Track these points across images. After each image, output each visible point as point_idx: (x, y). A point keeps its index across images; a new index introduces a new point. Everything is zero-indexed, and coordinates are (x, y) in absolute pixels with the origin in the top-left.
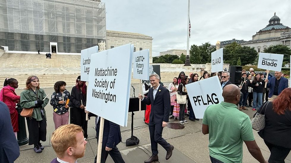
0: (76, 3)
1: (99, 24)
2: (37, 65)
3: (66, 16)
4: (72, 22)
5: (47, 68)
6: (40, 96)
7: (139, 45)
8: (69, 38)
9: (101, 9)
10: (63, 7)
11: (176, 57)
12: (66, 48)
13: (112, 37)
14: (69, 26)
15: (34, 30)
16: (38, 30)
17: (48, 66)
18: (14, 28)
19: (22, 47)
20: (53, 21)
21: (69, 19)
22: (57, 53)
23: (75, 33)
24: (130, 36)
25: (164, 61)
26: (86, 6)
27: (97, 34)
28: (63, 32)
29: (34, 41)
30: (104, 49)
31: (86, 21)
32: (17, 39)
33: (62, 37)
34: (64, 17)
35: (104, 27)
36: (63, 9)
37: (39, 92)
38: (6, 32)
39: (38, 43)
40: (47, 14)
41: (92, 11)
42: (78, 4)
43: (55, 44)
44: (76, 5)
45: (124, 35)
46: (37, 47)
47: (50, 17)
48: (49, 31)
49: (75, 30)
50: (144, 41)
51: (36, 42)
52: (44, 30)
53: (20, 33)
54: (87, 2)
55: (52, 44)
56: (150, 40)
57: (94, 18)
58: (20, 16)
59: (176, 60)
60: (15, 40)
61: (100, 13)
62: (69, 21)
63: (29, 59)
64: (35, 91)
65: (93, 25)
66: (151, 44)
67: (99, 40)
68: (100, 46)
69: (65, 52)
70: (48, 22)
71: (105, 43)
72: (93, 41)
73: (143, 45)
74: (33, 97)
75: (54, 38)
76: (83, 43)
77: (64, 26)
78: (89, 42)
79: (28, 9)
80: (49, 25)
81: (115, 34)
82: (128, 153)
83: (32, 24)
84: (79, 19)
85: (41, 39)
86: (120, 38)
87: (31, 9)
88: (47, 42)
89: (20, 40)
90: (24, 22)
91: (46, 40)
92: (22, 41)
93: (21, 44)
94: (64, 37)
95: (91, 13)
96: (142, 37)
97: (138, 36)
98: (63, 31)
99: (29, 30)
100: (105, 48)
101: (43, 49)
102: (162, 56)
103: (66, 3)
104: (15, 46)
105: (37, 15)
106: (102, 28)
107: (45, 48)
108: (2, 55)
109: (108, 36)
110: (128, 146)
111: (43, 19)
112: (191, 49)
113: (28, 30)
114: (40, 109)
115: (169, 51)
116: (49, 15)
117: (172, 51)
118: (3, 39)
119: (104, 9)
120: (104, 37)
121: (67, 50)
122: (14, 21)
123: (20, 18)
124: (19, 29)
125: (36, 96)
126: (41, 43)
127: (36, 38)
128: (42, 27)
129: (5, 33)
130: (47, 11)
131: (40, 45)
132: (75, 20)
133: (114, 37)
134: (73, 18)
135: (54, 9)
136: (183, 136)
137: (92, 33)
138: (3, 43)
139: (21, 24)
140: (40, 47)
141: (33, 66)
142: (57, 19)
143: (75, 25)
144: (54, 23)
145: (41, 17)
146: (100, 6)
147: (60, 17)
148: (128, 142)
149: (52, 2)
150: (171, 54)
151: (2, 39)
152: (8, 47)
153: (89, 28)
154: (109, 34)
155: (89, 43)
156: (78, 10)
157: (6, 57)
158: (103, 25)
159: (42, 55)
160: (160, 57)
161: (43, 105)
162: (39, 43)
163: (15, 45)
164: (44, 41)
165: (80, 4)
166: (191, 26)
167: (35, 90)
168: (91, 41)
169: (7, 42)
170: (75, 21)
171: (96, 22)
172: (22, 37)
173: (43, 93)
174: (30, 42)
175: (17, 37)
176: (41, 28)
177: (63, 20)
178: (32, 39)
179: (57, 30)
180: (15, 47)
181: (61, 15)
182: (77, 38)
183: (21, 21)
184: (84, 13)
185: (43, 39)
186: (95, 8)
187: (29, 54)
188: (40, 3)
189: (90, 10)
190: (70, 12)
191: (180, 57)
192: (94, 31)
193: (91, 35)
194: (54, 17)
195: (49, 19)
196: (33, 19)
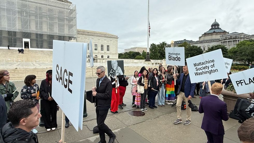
0: (49, 4)
1: (71, 23)
2: (9, 59)
3: (39, 15)
4: (45, 21)
5: (19, 63)
6: (9, 90)
7: (107, 43)
8: (41, 35)
9: (72, 10)
10: (36, 6)
11: (138, 54)
12: (39, 44)
13: (82, 35)
14: (42, 24)
15: (6, 27)
16: (11, 27)
17: (20, 61)
20: (26, 19)
21: (42, 18)
22: (30, 49)
23: (48, 31)
24: (98, 34)
25: (128, 57)
26: (58, 7)
27: (68, 32)
28: (36, 30)
29: (7, 37)
31: (58, 20)
33: (35, 34)
34: (36, 16)
35: (75, 26)
36: (36, 8)
37: (9, 85)
40: (21, 13)
41: (63, 11)
42: (50, 4)
43: (28, 40)
44: (49, 5)
45: (93, 34)
46: (9, 42)
47: (23, 15)
48: (22, 28)
50: (111, 40)
51: (9, 38)
52: (17, 27)
54: (59, 3)
55: (25, 40)
56: (116, 39)
57: (65, 17)
59: (138, 56)
61: (72, 13)
62: (42, 19)
63: (2, 54)
64: (5, 85)
65: (65, 24)
66: (117, 42)
67: (70, 38)
69: (38, 48)
70: (21, 19)
71: (75, 40)
72: (65, 38)
73: (110, 42)
74: (3, 91)
75: (27, 35)
77: (37, 24)
78: (61, 39)
79: (2, 7)
80: (22, 22)
81: (85, 33)
82: (95, 140)
83: (5, 21)
84: (52, 18)
85: (14, 35)
86: (89, 36)
87: (4, 7)
88: (20, 38)
91: (18, 36)
94: (37, 34)
95: (62, 13)
96: (109, 36)
97: (105, 35)
98: (36, 28)
99: (2, 26)
101: (16, 44)
102: (126, 53)
103: (39, 3)
105: (11, 13)
106: (73, 27)
107: (18, 44)
109: (79, 34)
110: (95, 133)
111: (16, 17)
112: (151, 47)
114: (9, 102)
115: (133, 49)
116: (22, 13)
117: (135, 48)
119: (75, 10)
120: (75, 35)
121: (39, 46)
125: (5, 90)
126: (14, 39)
127: (9, 34)
128: (15, 23)
130: (20, 10)
131: (13, 41)
132: (47, 19)
133: (84, 36)
134: (45, 17)
135: (27, 8)
136: (144, 122)
137: (64, 31)
141: (5, 60)
142: (30, 17)
143: (47, 23)
144: (27, 21)
145: (15, 15)
146: (72, 7)
147: (33, 15)
148: (95, 129)
149: (25, 2)
150: (134, 51)
153: (61, 26)
154: (79, 32)
156: (50, 10)
158: (74, 24)
159: (14, 50)
160: (125, 54)
161: (12, 98)
162: (12, 39)
164: (17, 37)
165: (52, 5)
166: (150, 28)
167: (5, 83)
170: (47, 20)
171: (68, 22)
173: (13, 87)
174: (3, 38)
176: (14, 25)
177: (35, 18)
178: (5, 35)
179: (30, 27)
181: (34, 14)
182: (49, 35)
184: (56, 13)
185: (16, 35)
186: (66, 9)
188: (13, 2)
189: (62, 11)
190: (43, 11)
191: (141, 53)
192: (66, 29)
193: (63, 33)
194: (27, 16)
195: (22, 17)
196: (6, 16)
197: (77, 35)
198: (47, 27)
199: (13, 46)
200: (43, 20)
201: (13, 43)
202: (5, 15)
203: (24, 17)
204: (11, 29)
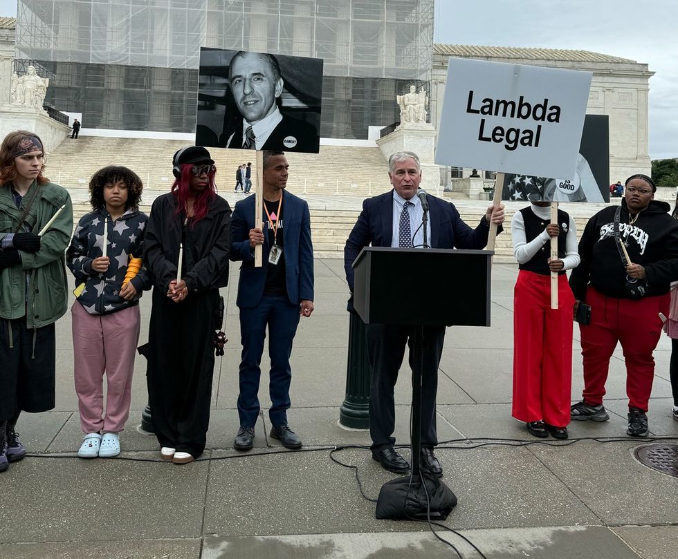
1: (407, 20)
4: (302, 19)
6: (35, 217)
14: (291, 35)
15: (168, 54)
16: (183, 53)
18: (108, 50)
19: (124, 116)
20: (236, 16)
21: (293, 7)
27: (393, 60)
29: (168, 93)
30: (418, 120)
31: (355, 11)
32: (113, 87)
35: (425, 31)
37: (37, 199)
38: (81, 62)
39: (177, 98)
46: (172, 114)
49: (311, 48)
50: (608, 86)
51: (173, 95)
53: (123, 64)
56: (638, 81)
58: (131, 5)
60: (105, 90)
62: (292, 13)
63: (144, 158)
64: (22, 194)
65: (382, 24)
66: (642, 95)
67: (402, 86)
68: (405, 106)
71: (423, 93)
72: (379, 89)
73: (600, 100)
76: (337, 96)
78: (363, 92)
80: (220, 32)
83: (166, 32)
85: (191, 84)
89: (122, 88)
90: (142, 25)
92: (126, 95)
93: (124, 105)
96: (603, 66)
99: (155, 53)
100: (423, 114)
104: (104, 111)
106: (417, 35)
108: (58, 143)
109: (442, 67)
111: (203, 12)
113: (151, 51)
118: (70, 88)
120: (422, 71)
122: (110, 24)
123: (127, 12)
124: (123, 51)
126: (188, 101)
127: (172, 84)
129: (79, 65)
131: (185, 109)
132: (312, 8)
134: (306, 3)
137: (375, 57)
138: (68, 100)
139: (130, 33)
140: (184, 113)
142: (250, 10)
143: (312, 28)
144: (240, 24)
145: (199, 7)
151: (66, 89)
152: (81, 114)
153: (367, 37)
154: (444, 59)
155: (363, 97)
157: (69, 151)
158: (420, 22)
162: (181, 101)
163: (105, 106)
168: (368, 87)
169: (82, 96)
170: (312, 14)
171: (394, 12)
172: (127, 80)
174: (153, 97)
175: (114, 80)
176: (194, 43)
177: (269, 11)
178: (162, 85)
180: (104, 117)
183: (130, 23)
187: (145, 141)
192: (384, 49)
193: (371, 66)
194: (240, 4)
195: (223, 11)
196: (169, 12)
197: (435, 72)
198: (309, 45)
199: (184, 126)
200: (294, 16)
201: (185, 117)
202: (166, 10)
203: (230, 9)
204: (183, 61)
